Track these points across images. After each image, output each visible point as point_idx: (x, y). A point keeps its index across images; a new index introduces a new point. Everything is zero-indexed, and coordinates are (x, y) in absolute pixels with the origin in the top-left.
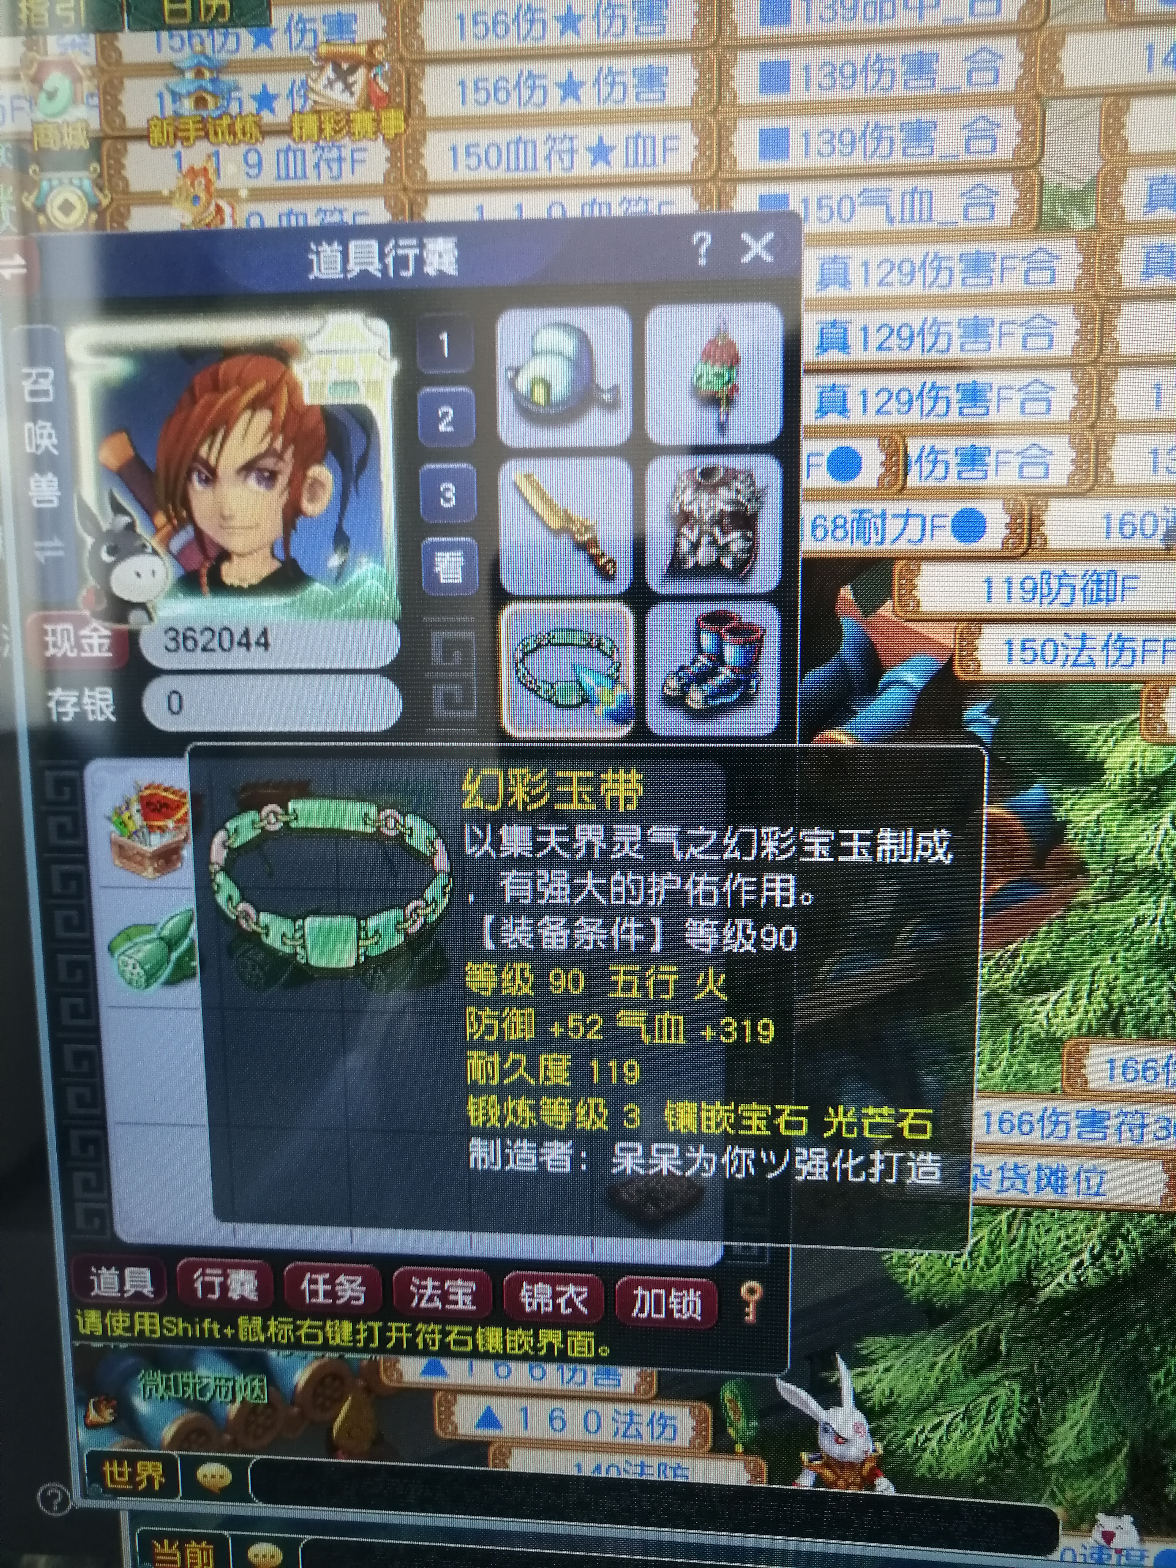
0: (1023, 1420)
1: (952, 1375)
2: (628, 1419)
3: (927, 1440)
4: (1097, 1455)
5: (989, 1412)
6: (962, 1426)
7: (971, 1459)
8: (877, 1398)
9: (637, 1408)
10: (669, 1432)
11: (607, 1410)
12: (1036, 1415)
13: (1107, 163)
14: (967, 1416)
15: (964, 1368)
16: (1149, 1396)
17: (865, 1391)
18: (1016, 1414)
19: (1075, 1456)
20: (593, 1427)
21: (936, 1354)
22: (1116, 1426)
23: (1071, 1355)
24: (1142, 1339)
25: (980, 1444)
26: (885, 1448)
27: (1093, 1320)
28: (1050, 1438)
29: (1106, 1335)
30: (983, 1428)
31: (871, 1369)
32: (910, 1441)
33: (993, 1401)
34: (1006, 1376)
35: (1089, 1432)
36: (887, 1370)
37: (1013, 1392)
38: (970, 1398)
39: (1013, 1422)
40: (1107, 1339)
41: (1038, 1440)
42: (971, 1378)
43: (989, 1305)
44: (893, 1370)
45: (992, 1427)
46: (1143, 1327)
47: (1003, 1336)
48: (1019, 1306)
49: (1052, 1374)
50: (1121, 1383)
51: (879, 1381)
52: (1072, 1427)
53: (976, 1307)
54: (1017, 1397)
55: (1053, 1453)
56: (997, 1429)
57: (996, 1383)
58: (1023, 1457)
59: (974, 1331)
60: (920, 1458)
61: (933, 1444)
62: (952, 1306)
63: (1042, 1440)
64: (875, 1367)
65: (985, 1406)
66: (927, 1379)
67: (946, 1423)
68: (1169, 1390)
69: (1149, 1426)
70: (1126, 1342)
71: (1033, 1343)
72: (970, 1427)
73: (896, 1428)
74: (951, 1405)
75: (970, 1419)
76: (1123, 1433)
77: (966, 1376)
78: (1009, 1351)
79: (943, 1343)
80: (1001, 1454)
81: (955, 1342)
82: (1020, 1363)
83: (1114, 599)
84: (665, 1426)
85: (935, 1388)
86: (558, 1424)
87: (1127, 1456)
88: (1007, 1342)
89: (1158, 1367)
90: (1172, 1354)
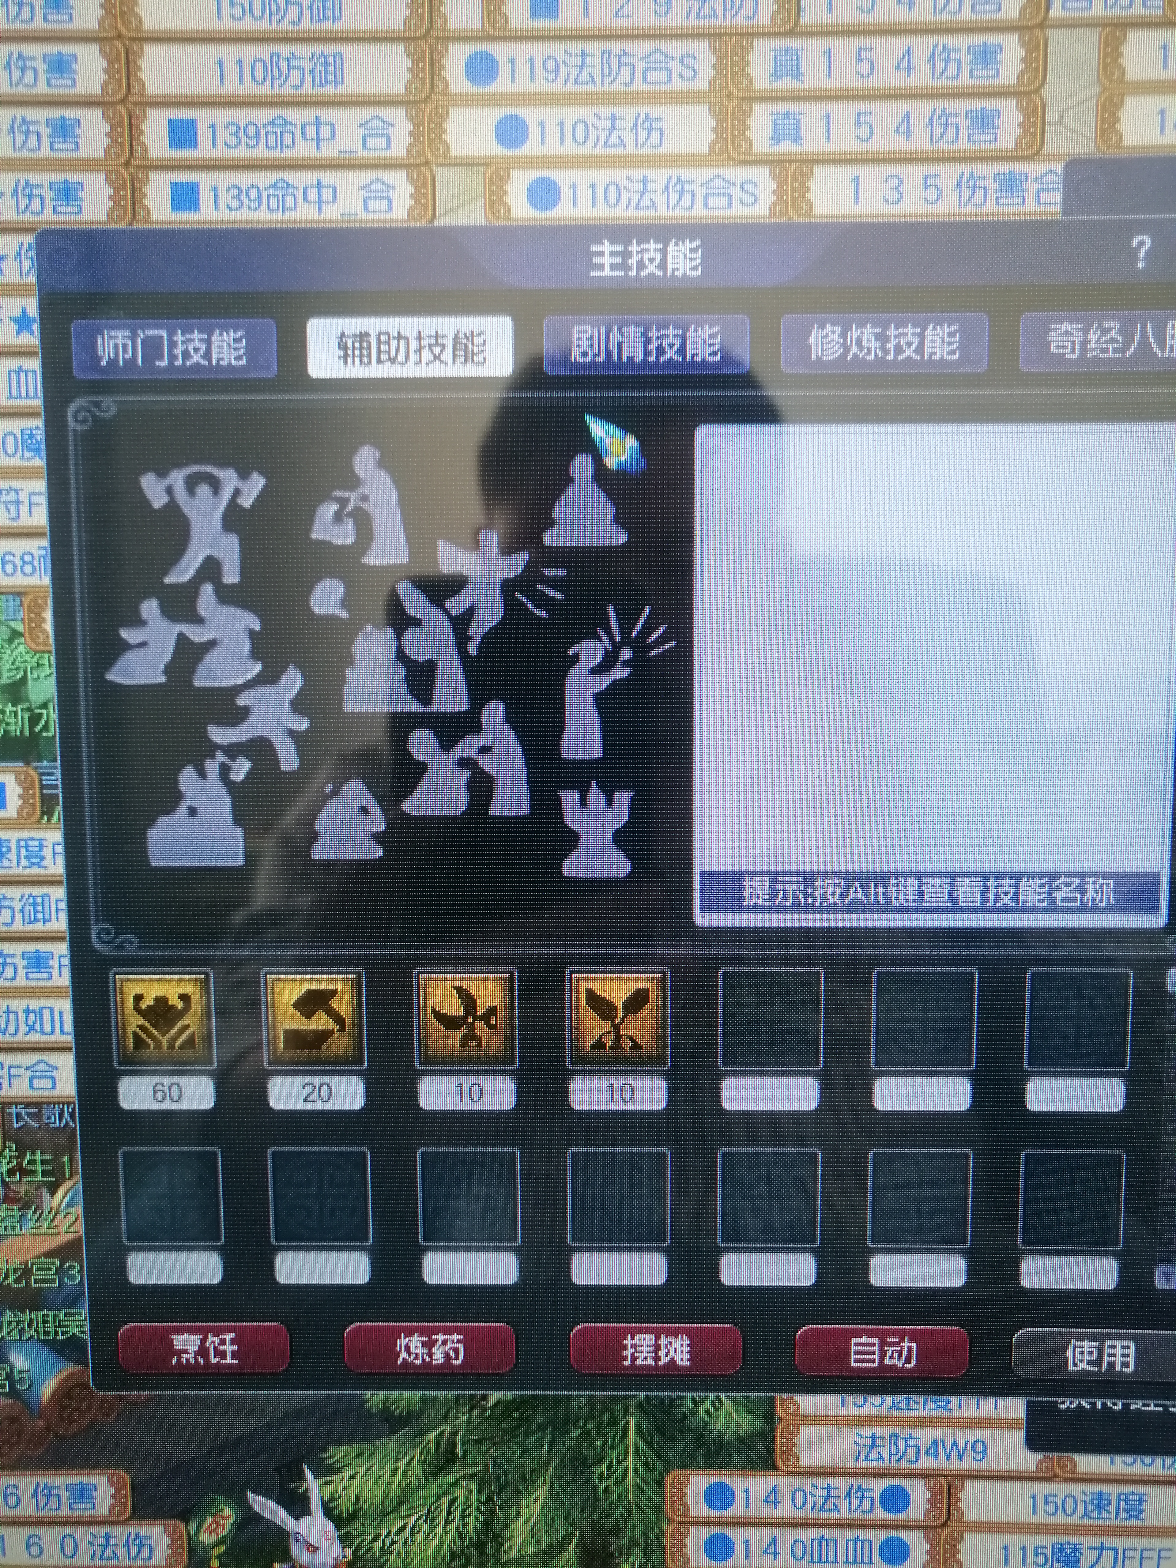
0: (481, 1518)
1: (414, 1479)
2: (103, 1541)
3: (393, 1543)
4: (551, 1546)
5: (449, 1513)
6: (426, 1527)
7: (435, 1558)
8: (344, 1505)
9: (113, 1530)
10: (145, 1553)
11: (82, 1533)
12: (493, 1513)
14: (429, 1517)
15: (424, 1471)
16: (595, 1488)
17: (332, 1499)
18: (475, 1513)
19: (531, 1549)
20: (69, 1551)
21: (397, 1460)
22: (566, 1518)
23: (522, 1454)
24: (585, 1433)
25: (442, 1543)
26: (354, 1553)
27: (541, 1420)
28: (507, 1534)
29: (552, 1433)
30: (445, 1527)
31: (337, 1478)
32: (378, 1545)
33: (453, 1501)
34: (464, 1477)
35: (541, 1526)
36: (352, 1477)
37: (471, 1492)
38: (429, 1502)
39: (472, 1520)
40: (553, 1437)
41: (496, 1536)
42: (431, 1479)
43: (443, 1411)
44: (359, 1477)
45: (453, 1526)
46: (585, 1424)
47: (458, 1440)
48: (472, 1409)
49: (506, 1473)
50: (569, 1478)
51: (345, 1489)
52: (526, 1522)
53: (433, 1413)
54: (474, 1497)
55: (510, 1548)
56: (457, 1528)
57: (455, 1484)
58: (482, 1553)
59: (432, 1436)
60: (387, 1561)
61: (399, 1547)
62: (409, 1413)
63: (499, 1536)
64: (340, 1476)
65: (445, 1507)
66: (390, 1484)
67: (410, 1525)
68: (611, 1481)
69: (595, 1516)
70: (571, 1439)
71: (487, 1444)
72: (433, 1528)
73: (364, 1533)
74: (414, 1507)
75: (433, 1520)
76: (573, 1524)
77: (426, 1479)
78: (465, 1452)
79: (403, 1449)
80: (463, 1552)
81: (414, 1447)
82: (476, 1464)
84: (141, 1546)
85: (399, 1492)
86: (35, 1550)
87: (577, 1546)
88: (463, 1444)
89: (601, 1460)
90: (613, 1447)
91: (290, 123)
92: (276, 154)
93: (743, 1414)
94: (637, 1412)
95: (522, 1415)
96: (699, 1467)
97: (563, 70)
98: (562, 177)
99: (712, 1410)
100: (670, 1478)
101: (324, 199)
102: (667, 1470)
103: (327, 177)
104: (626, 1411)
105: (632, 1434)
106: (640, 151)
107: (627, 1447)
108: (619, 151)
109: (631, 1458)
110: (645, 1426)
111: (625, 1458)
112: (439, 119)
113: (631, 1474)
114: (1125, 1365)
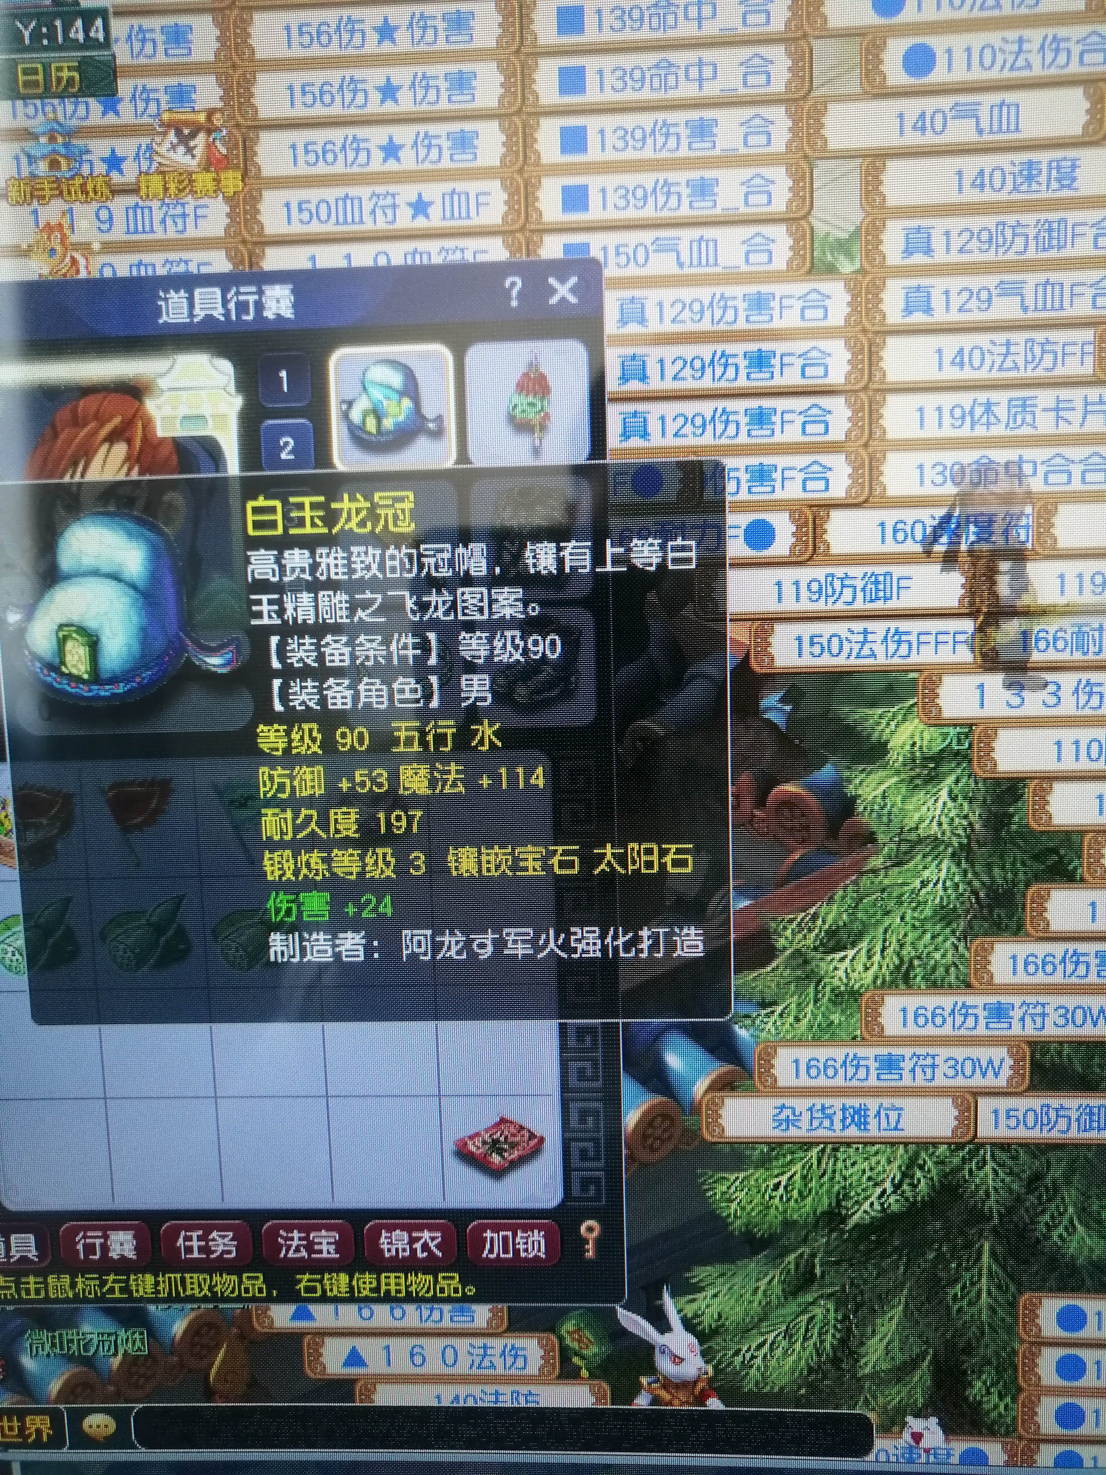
0: (838, 1336)
1: (774, 1297)
2: (482, 1351)
3: (753, 1357)
4: (904, 1363)
5: (807, 1330)
6: (784, 1344)
7: (793, 1373)
8: (707, 1321)
9: (490, 1342)
10: (520, 1362)
11: (462, 1344)
12: (849, 1330)
13: (868, 214)
14: (788, 1334)
15: (783, 1290)
16: (948, 1308)
17: (696, 1316)
18: (832, 1331)
19: (885, 1366)
20: (450, 1360)
21: (758, 1280)
22: (920, 1336)
23: (878, 1275)
24: (940, 1256)
25: (800, 1359)
26: (715, 1368)
27: (897, 1243)
28: (862, 1350)
29: (908, 1255)
30: (802, 1344)
31: (699, 1296)
32: (738, 1359)
33: (811, 1319)
34: (821, 1297)
35: (896, 1343)
36: (715, 1296)
37: (828, 1310)
38: (789, 1319)
39: (829, 1337)
40: (909, 1260)
41: (852, 1353)
42: (790, 1298)
43: (804, 1233)
44: (719, 1296)
45: (811, 1342)
46: (940, 1247)
47: (817, 1261)
48: (831, 1231)
49: (862, 1293)
50: (923, 1298)
51: (708, 1306)
52: (881, 1340)
53: (792, 1236)
54: (832, 1314)
55: (866, 1364)
56: (815, 1344)
57: (812, 1303)
58: (839, 1368)
59: (792, 1257)
60: (747, 1374)
61: (759, 1361)
62: (771, 1235)
63: (855, 1353)
64: (704, 1294)
65: (803, 1325)
66: (751, 1302)
67: (769, 1342)
68: (965, 1302)
69: (949, 1336)
70: (926, 1261)
71: (844, 1266)
72: (791, 1344)
73: (725, 1348)
74: (773, 1325)
75: (791, 1337)
76: (927, 1342)
77: (786, 1298)
78: (823, 1274)
79: (764, 1269)
80: (819, 1367)
81: (775, 1267)
82: (832, 1284)
83: (891, 598)
84: (516, 1356)
85: (759, 1309)
86: (418, 1360)
87: (930, 1363)
88: (821, 1266)
89: (956, 1281)
90: (967, 1269)
91: (672, 4)
92: (660, 34)
93: (1096, 1239)
94: (991, 1238)
95: (879, 1236)
96: (1051, 1290)
98: (938, 43)
99: (1065, 1234)
100: (1023, 1300)
101: (704, 76)
102: (1020, 1293)
103: (708, 55)
104: (981, 1235)
105: (986, 1257)
106: (1017, 12)
107: (980, 1270)
108: (996, 13)
109: (984, 1280)
110: (999, 1250)
111: (979, 1280)
113: (984, 1295)
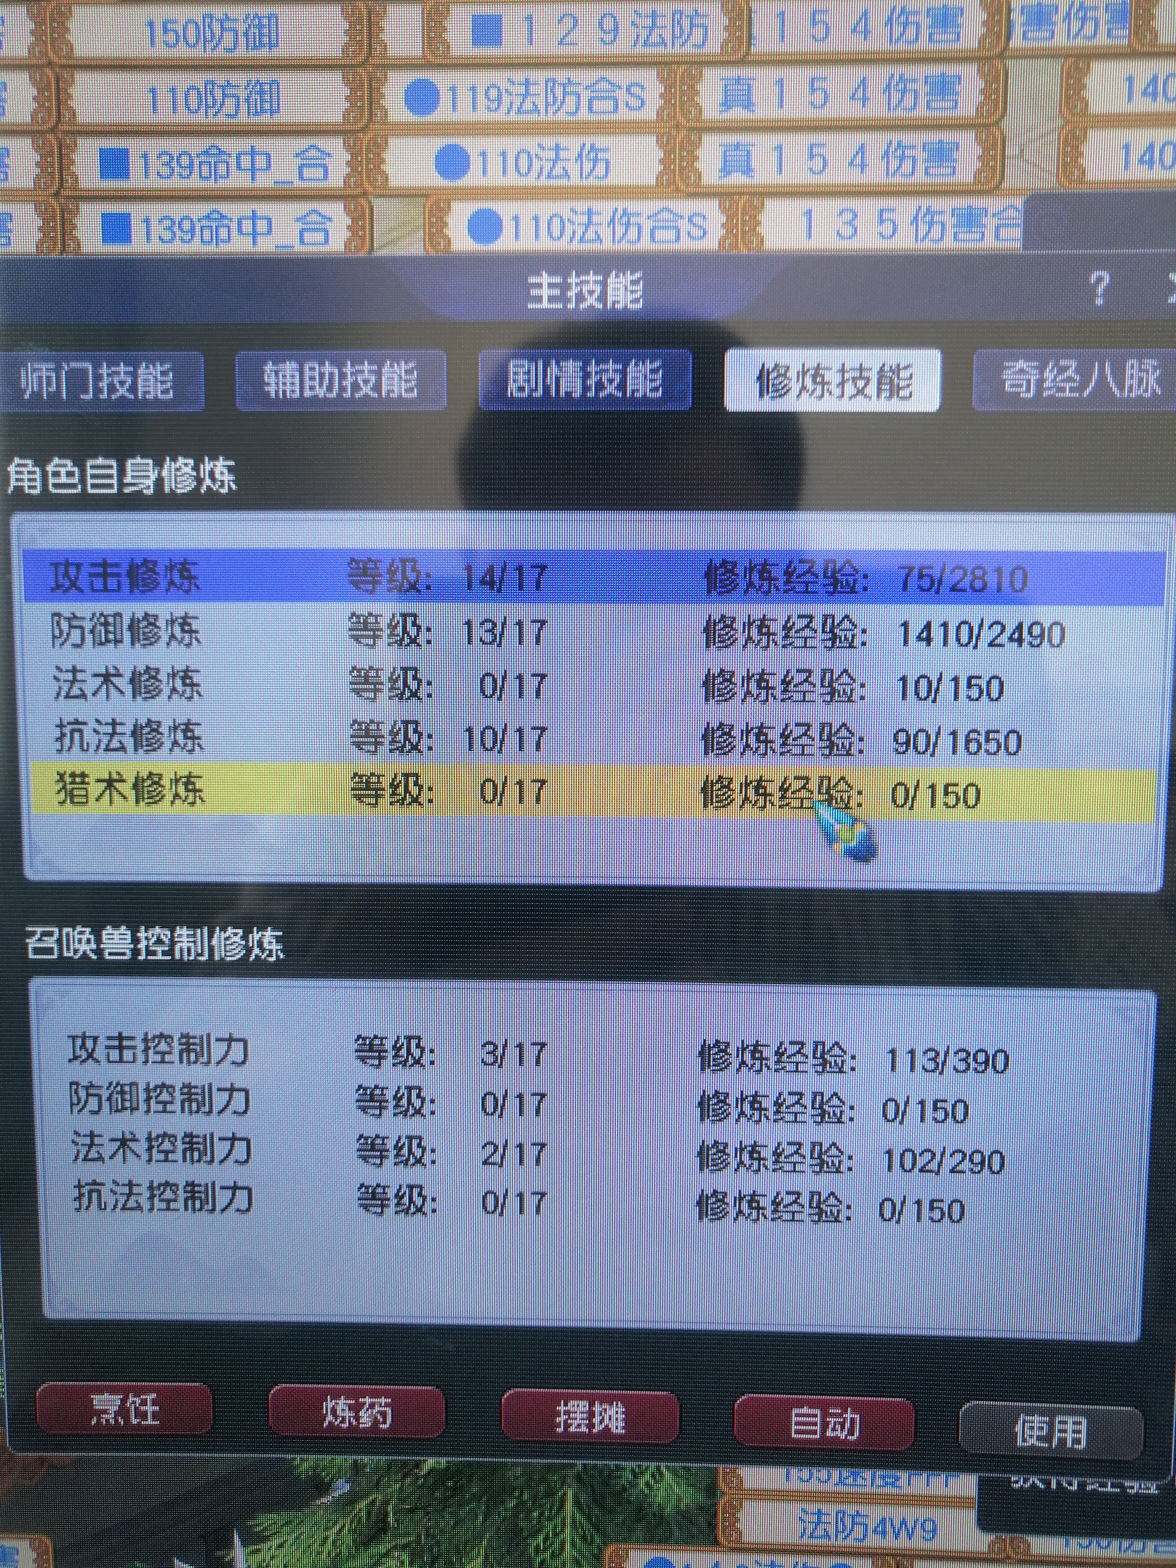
1: (344, 1548)
15: (354, 1541)
16: (530, 1560)
17: (260, 1567)
21: (327, 1529)
23: (456, 1524)
24: (521, 1503)
27: (475, 1490)
29: (487, 1502)
31: (264, 1546)
34: (395, 1547)
36: (281, 1546)
40: (488, 1507)
42: (362, 1549)
43: (375, 1478)
44: (287, 1546)
46: (521, 1494)
47: (390, 1508)
48: (405, 1476)
49: (438, 1544)
50: (504, 1550)
51: (272, 1558)
53: (364, 1481)
57: (386, 1555)
59: (363, 1504)
64: (268, 1544)
66: (319, 1553)
68: (548, 1555)
70: (506, 1510)
71: (420, 1514)
77: (357, 1549)
78: (397, 1522)
79: (334, 1517)
81: (345, 1516)
82: (407, 1534)
85: (329, 1562)
88: (395, 1514)
89: (538, 1532)
90: (550, 1519)
91: (224, 153)
92: (211, 184)
93: (684, 1487)
94: (575, 1485)
95: (456, 1483)
96: (638, 1541)
97: (506, 99)
98: (505, 210)
99: (652, 1482)
100: (608, 1551)
101: (259, 230)
102: (605, 1544)
103: (263, 208)
104: (563, 1482)
105: (569, 1505)
106: (585, 182)
107: (564, 1519)
108: (564, 182)
109: (568, 1530)
110: (583, 1498)
111: (563, 1531)
112: (378, 148)
113: (568, 1546)
114: (1077, 1441)
